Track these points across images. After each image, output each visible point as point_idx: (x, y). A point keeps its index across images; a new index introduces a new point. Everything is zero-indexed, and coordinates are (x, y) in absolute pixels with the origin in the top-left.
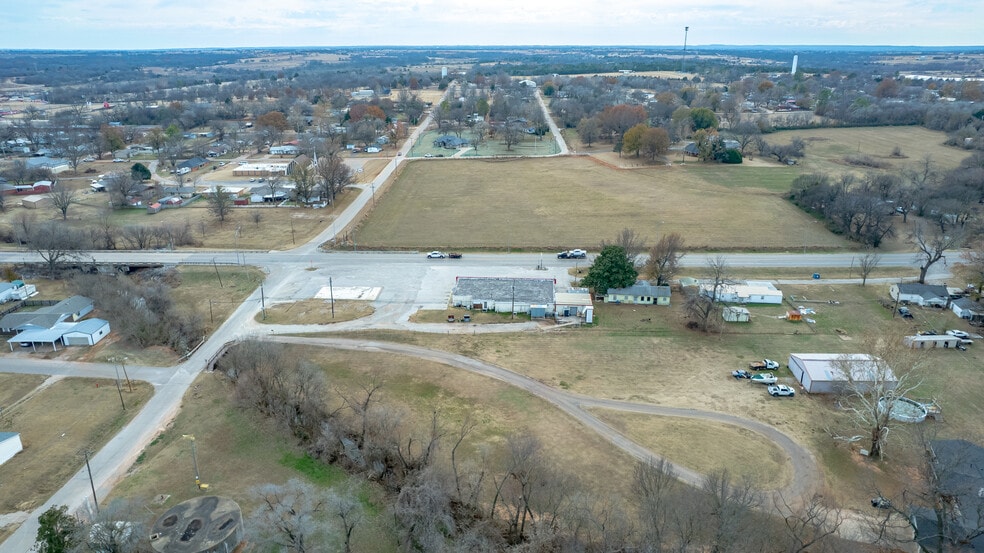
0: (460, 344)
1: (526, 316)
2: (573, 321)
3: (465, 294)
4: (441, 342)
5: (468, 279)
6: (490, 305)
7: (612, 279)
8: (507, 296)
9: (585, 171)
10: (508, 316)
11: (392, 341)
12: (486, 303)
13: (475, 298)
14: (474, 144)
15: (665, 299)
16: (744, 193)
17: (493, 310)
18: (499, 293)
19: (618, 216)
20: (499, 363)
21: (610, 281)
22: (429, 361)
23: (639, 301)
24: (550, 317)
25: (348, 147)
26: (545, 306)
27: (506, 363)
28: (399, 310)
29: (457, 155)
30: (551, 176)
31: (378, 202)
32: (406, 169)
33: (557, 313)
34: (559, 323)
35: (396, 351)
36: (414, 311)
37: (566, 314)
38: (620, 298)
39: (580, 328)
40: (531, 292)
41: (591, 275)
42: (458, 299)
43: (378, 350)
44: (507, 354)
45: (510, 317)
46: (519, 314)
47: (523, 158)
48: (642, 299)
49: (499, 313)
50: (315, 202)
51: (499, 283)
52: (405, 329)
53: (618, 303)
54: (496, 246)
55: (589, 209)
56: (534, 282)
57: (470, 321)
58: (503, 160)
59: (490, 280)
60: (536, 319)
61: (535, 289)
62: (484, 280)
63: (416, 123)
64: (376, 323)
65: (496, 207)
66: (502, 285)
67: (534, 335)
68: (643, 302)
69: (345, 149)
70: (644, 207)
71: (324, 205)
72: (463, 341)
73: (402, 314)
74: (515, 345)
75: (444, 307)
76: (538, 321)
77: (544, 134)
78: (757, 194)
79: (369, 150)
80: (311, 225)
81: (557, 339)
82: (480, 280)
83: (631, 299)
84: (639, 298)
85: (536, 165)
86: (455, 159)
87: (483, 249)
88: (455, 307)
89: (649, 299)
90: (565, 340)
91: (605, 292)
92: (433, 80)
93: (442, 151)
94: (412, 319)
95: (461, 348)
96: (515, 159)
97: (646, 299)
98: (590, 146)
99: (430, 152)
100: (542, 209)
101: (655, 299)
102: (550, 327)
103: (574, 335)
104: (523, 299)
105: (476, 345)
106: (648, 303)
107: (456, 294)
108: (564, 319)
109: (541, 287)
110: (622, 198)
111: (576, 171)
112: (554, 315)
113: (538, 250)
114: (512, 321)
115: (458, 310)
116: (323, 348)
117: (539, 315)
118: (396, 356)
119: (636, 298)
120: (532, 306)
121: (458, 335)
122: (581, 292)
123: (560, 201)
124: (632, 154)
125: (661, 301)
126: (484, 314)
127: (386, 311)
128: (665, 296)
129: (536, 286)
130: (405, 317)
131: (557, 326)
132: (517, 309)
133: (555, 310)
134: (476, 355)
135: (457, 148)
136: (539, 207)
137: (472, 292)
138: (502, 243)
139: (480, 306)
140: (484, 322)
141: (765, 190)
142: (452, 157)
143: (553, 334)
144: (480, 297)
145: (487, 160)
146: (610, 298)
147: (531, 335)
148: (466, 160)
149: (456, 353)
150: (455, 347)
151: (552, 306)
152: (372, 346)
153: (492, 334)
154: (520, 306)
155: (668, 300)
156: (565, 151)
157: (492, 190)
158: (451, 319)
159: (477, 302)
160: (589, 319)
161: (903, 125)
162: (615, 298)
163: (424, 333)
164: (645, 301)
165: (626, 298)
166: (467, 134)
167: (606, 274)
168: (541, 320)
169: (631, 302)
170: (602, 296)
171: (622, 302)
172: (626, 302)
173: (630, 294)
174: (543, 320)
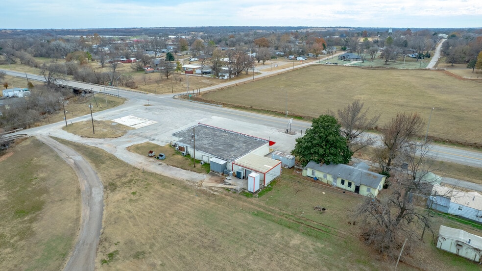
0: (122, 176)
1: (208, 168)
2: (238, 185)
5: (205, 126)
12: (187, 147)
15: (369, 191)
17: (189, 155)
20: (113, 204)
23: (338, 184)
25: (290, 57)
34: (224, 183)
37: (239, 175)
38: (319, 175)
39: (238, 195)
40: (233, 146)
48: (343, 182)
51: (220, 134)
53: (316, 180)
56: (250, 139)
60: (213, 173)
61: (241, 145)
62: (215, 129)
68: (342, 186)
72: (129, 174)
73: (132, 142)
75: (164, 144)
77: (423, 58)
83: (329, 178)
84: (339, 181)
88: (170, 146)
89: (350, 184)
91: (306, 164)
97: (346, 183)
101: (357, 188)
105: (130, 181)
106: (349, 189)
107: (174, 135)
108: (231, 181)
109: (249, 144)
114: (193, 169)
117: (215, 170)
119: (335, 178)
125: (364, 191)
126: (181, 157)
129: (245, 143)
130: (130, 145)
131: (220, 185)
132: (205, 159)
133: (232, 169)
134: (114, 189)
135: (352, 60)
137: (189, 136)
139: (183, 149)
140: (171, 164)
142: (344, 65)
144: (187, 141)
146: (308, 172)
148: (351, 66)
155: (373, 192)
156: (430, 67)
158: (151, 154)
159: (181, 144)
162: (313, 174)
164: (345, 186)
165: (325, 177)
168: (216, 175)
169: (329, 183)
170: (301, 168)
171: (320, 180)
172: (325, 181)
173: (329, 173)
174: (219, 176)
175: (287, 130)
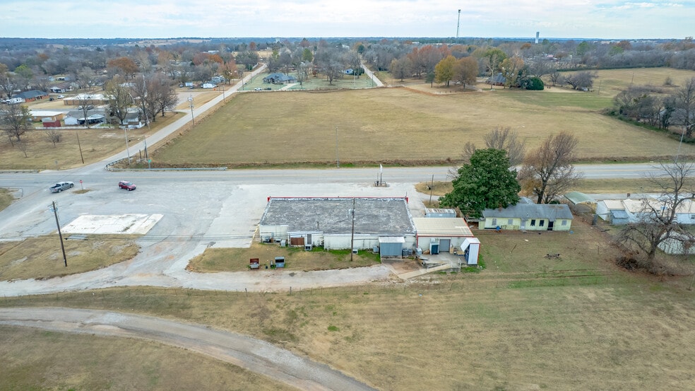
0: (264, 314)
1: (372, 256)
2: (447, 262)
3: (278, 223)
4: (232, 310)
5: (285, 200)
6: (316, 239)
7: (491, 195)
8: (342, 225)
9: (403, 97)
10: (344, 257)
11: (147, 310)
12: (309, 236)
13: (293, 229)
14: (300, 81)
15: (564, 223)
16: (564, 111)
17: (322, 246)
18: (329, 220)
19: (449, 131)
20: (335, 357)
21: (487, 199)
22: (203, 358)
23: (528, 226)
24: (410, 257)
25: (187, 84)
26: (401, 240)
27: (349, 358)
28: (176, 251)
29: (284, 88)
30: (372, 101)
31: (199, 123)
32: (235, 98)
33: (419, 250)
34: (425, 266)
35: (147, 333)
36: (199, 250)
37: (435, 251)
38: (501, 222)
39: (460, 275)
40: (376, 217)
41: (458, 191)
42: (268, 231)
43: (115, 331)
44: (350, 334)
45: (348, 258)
46: (362, 252)
47: (344, 90)
48: (533, 223)
49: (332, 251)
50: (130, 123)
51: (328, 205)
52: (175, 285)
53: (498, 230)
54: (322, 161)
55: (418, 126)
56: (378, 202)
57: (285, 267)
58: (326, 91)
59: (316, 200)
60: (388, 260)
61: (382, 212)
62: (307, 200)
63: (251, 69)
64: (132, 276)
65: (321, 126)
66: (333, 208)
67: (390, 291)
68: (533, 228)
69: (184, 86)
70: (472, 124)
71: (140, 125)
72: (271, 306)
73: (179, 256)
74: (361, 312)
75: (246, 244)
76: (391, 263)
77: (360, 75)
78: (576, 111)
79: (205, 86)
80: (116, 145)
81: (429, 297)
82: (301, 200)
83: (516, 223)
84: (529, 222)
85: (357, 94)
86: (282, 91)
87: (307, 164)
88: (263, 243)
89: (542, 223)
90: (443, 298)
91: (479, 215)
92: (268, 45)
93: (271, 86)
94: (194, 266)
95: (266, 322)
96: (336, 90)
97: (537, 222)
98: (402, 81)
99: (259, 85)
100: (369, 126)
101: (551, 224)
102: (413, 273)
103: (454, 287)
104: (366, 229)
105: (292, 316)
106: (541, 228)
107: (264, 223)
108: (431, 260)
109: (389, 209)
110: (447, 116)
111: (395, 97)
112: (414, 252)
113: (374, 164)
114: (352, 264)
115: (266, 248)
116: (15, 329)
117: (392, 254)
118: (145, 345)
119: (523, 221)
120: (381, 240)
121: (263, 294)
122: (445, 215)
123: (385, 120)
124: (444, 84)
125: (558, 226)
126: (306, 254)
127: (157, 252)
128: (564, 218)
129: (381, 208)
130: (183, 262)
131: (422, 271)
132: (358, 245)
133: (416, 245)
134: (292, 337)
135: (285, 83)
136: (364, 124)
137: (290, 219)
138: (329, 158)
139: (301, 241)
140: (308, 268)
141: (580, 108)
142: (280, 90)
143: (419, 288)
144: (301, 226)
145: (311, 92)
146: (487, 223)
147: (385, 290)
148: (292, 91)
149: (255, 334)
150: (256, 319)
151: (411, 239)
152: (108, 321)
153: (321, 291)
154: (363, 241)
155: (569, 223)
156: (380, 84)
157: (316, 112)
158: (254, 263)
159: (296, 234)
160: (473, 258)
161: (653, 67)
162: (494, 223)
163: (206, 293)
164: (537, 227)
165: (510, 222)
166: (293, 74)
167: (483, 189)
168: (395, 261)
169: (516, 229)
170: (476, 221)
171: (504, 228)
172: (510, 227)
173: (515, 217)
174: (399, 261)
175: (378, 182)
